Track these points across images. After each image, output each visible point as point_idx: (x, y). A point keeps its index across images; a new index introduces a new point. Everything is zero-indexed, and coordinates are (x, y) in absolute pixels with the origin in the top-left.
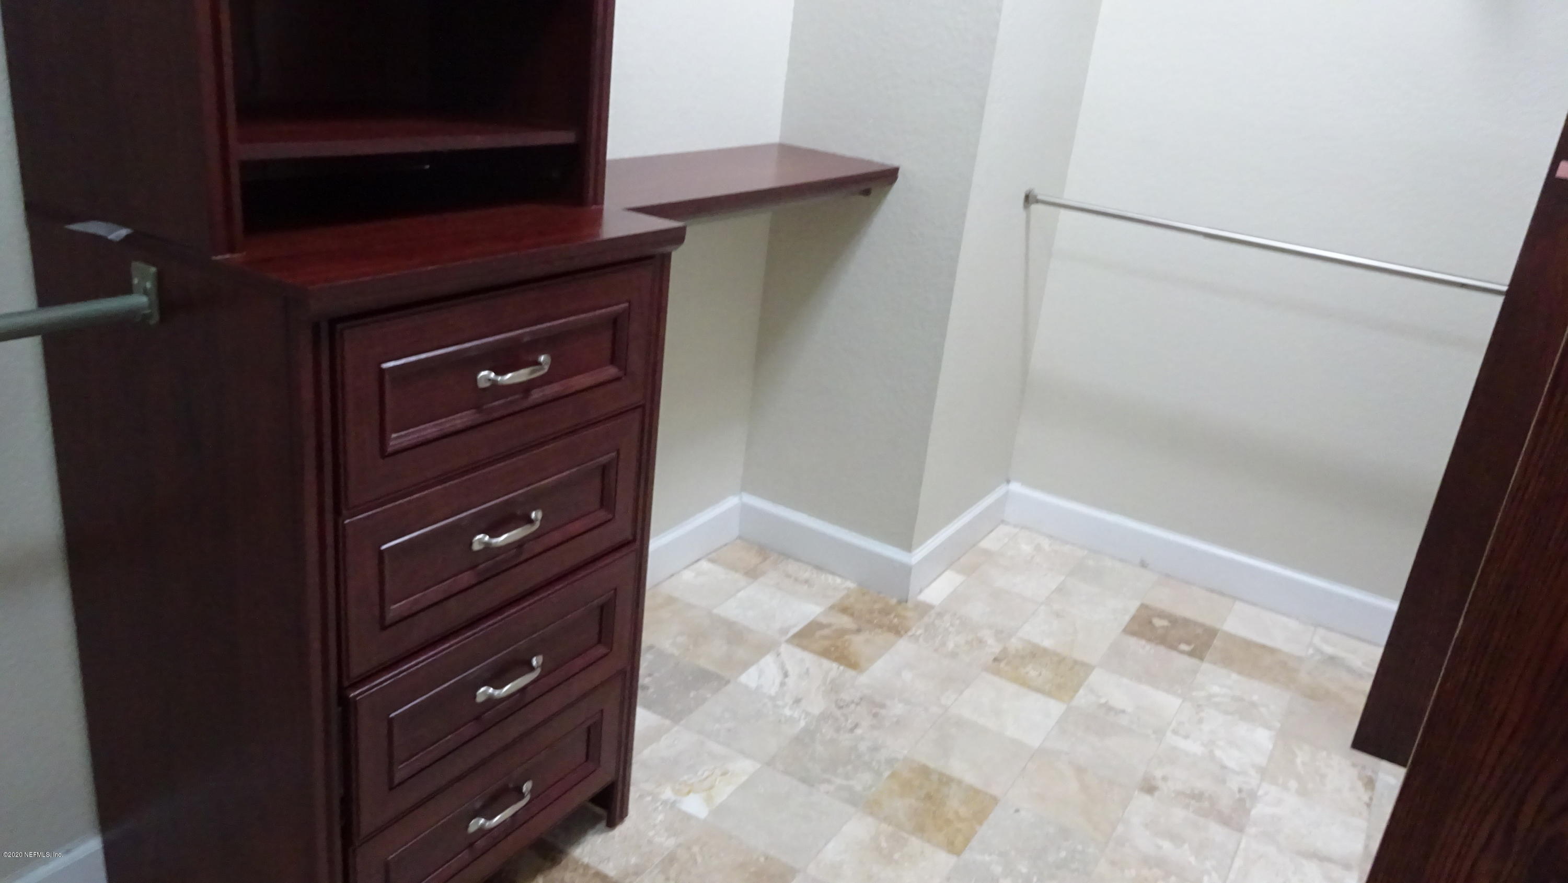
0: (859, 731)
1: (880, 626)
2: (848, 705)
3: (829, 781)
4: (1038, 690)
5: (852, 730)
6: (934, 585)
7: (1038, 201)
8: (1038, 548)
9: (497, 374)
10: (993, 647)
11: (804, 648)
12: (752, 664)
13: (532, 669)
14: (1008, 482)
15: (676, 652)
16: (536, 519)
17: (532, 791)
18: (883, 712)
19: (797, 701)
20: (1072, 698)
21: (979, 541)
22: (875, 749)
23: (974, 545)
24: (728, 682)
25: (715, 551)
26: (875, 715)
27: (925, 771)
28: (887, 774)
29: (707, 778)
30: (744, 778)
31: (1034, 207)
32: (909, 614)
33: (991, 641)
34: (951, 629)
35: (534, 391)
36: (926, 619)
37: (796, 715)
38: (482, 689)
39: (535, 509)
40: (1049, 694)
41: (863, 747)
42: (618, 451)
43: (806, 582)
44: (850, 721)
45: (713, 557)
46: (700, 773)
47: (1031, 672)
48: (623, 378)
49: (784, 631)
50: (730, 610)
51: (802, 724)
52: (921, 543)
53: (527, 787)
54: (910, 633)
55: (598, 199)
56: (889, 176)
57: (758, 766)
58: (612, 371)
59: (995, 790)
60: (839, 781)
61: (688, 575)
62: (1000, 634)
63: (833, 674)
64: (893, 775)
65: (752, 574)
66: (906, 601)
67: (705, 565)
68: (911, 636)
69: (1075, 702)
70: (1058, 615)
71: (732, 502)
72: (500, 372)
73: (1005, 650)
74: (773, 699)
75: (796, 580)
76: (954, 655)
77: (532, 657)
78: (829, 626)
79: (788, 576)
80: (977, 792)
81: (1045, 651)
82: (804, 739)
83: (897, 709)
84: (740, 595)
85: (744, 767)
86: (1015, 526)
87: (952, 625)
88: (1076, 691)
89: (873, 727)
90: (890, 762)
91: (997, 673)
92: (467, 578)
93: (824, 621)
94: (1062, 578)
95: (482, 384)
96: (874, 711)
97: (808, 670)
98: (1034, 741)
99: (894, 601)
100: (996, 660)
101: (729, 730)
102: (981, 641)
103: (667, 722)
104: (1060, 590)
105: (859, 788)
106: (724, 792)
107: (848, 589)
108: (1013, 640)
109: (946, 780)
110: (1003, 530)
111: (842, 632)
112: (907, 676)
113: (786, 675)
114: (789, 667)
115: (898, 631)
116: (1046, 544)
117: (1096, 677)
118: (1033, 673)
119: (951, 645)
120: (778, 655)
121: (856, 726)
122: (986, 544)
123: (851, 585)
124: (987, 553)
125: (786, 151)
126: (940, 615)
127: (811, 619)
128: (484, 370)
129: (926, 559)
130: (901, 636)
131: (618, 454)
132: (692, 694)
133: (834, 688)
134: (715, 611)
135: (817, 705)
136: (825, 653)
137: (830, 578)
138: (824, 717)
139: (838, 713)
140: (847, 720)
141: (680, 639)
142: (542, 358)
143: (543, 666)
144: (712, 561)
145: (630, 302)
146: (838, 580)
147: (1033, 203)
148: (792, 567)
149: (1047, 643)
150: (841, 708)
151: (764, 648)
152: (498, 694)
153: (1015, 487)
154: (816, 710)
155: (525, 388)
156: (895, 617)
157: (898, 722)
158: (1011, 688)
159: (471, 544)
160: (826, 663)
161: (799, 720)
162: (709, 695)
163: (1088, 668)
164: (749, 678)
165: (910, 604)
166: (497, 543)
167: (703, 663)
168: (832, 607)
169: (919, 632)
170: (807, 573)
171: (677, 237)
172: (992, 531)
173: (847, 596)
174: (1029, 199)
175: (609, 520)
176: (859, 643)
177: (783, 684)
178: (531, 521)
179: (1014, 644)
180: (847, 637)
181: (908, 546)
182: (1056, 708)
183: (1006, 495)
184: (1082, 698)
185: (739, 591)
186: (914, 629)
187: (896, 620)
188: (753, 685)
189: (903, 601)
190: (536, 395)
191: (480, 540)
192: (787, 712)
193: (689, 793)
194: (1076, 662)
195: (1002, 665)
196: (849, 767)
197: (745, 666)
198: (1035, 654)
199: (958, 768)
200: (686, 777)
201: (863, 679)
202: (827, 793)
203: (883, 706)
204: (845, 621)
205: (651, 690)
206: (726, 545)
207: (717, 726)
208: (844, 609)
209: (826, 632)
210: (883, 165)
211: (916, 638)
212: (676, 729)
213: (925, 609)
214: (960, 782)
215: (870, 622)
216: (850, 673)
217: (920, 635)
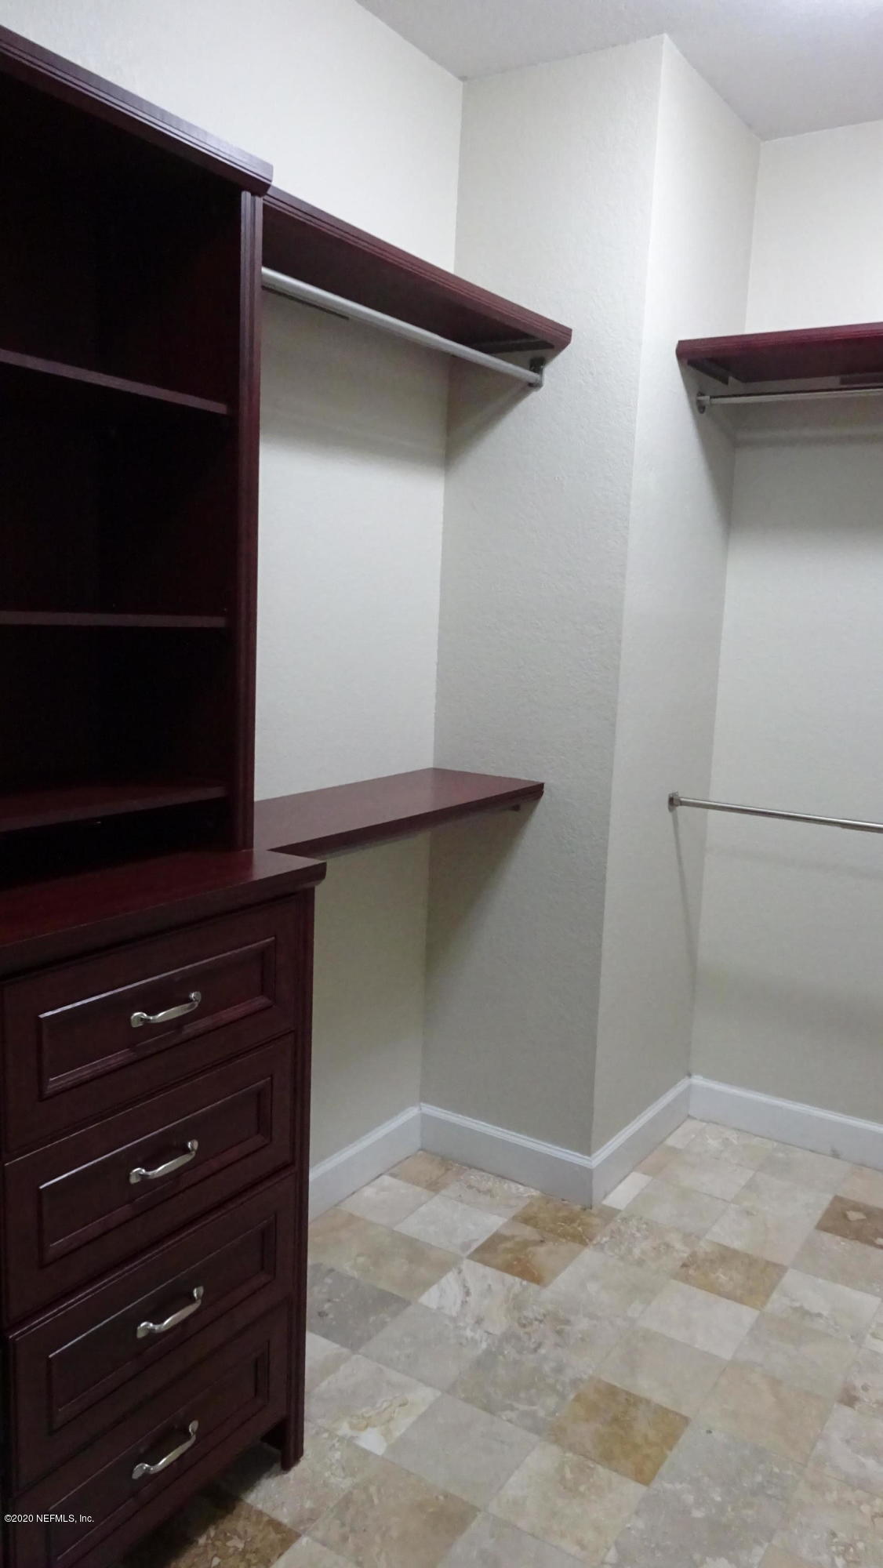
0: (543, 1351)
1: (564, 1235)
2: (531, 1324)
3: (512, 1409)
4: (728, 1296)
5: (535, 1350)
6: (621, 1187)
7: (682, 803)
8: (726, 1142)
9: (148, 1014)
10: (682, 1251)
11: (486, 1263)
12: (434, 1284)
13: (192, 1300)
14: (690, 1075)
15: (356, 1274)
16: (193, 1149)
17: (197, 1433)
18: (567, 1328)
19: (479, 1321)
20: (764, 1304)
21: (665, 1139)
22: (559, 1370)
23: (662, 1142)
24: (409, 1303)
25: (395, 1165)
26: (559, 1333)
27: (612, 1392)
28: (572, 1396)
29: (385, 1409)
30: (423, 1409)
31: (680, 809)
32: (596, 1221)
33: (678, 1246)
34: (638, 1235)
35: (185, 1026)
36: (612, 1226)
37: (477, 1337)
38: (143, 1324)
39: (190, 1140)
40: (740, 1300)
41: (547, 1368)
42: (272, 1076)
43: (489, 1192)
44: (533, 1340)
45: (395, 1170)
46: (378, 1405)
47: (721, 1277)
48: (274, 1006)
49: (465, 1246)
50: (411, 1227)
51: (484, 1346)
52: (601, 1144)
53: (193, 1427)
54: (595, 1242)
55: (248, 843)
56: (535, 791)
57: (439, 1394)
58: (261, 1001)
59: (684, 1411)
60: (523, 1407)
61: (369, 1192)
62: (688, 1237)
63: (517, 1289)
64: (578, 1399)
65: (434, 1187)
66: (591, 1208)
67: (387, 1180)
68: (595, 1245)
69: (769, 1307)
70: (748, 1213)
71: (412, 1112)
72: (153, 1012)
73: (693, 1255)
74: (454, 1320)
75: (479, 1191)
76: (640, 1263)
77: (193, 1289)
78: (513, 1237)
79: (470, 1187)
80: (666, 1411)
81: (735, 1253)
82: (484, 1363)
83: (582, 1324)
84: (423, 1209)
85: (423, 1396)
86: (702, 1121)
87: (638, 1230)
88: (768, 1296)
89: (557, 1345)
90: (575, 1382)
91: (686, 1279)
92: (122, 1212)
93: (507, 1232)
94: (751, 1173)
95: (135, 1024)
96: (558, 1328)
97: (490, 1286)
98: (726, 1354)
99: (578, 1208)
100: (684, 1265)
101: (408, 1356)
102: (668, 1246)
103: (345, 1351)
104: (751, 1186)
105: (542, 1414)
106: (402, 1425)
107: (532, 1196)
108: (702, 1243)
109: (633, 1400)
110: (689, 1125)
111: (526, 1244)
112: (592, 1287)
113: (468, 1293)
114: (470, 1284)
115: (582, 1239)
116: (733, 1137)
117: (791, 1278)
118: (723, 1278)
119: (637, 1252)
120: (460, 1272)
121: (540, 1345)
122: (670, 1142)
123: (535, 1193)
124: (673, 1150)
125: (440, 775)
126: (625, 1220)
127: (494, 1230)
128: (137, 1011)
129: (607, 1161)
130: (586, 1245)
131: (272, 1080)
132: (372, 1319)
133: (517, 1304)
134: (395, 1229)
135: (499, 1323)
136: (508, 1268)
137: (513, 1186)
138: (508, 1337)
139: (521, 1332)
140: (530, 1339)
141: (361, 1260)
142: (193, 995)
143: (204, 1298)
144: (393, 1175)
145: (275, 936)
146: (521, 1188)
147: (677, 806)
148: (474, 1177)
149: (737, 1245)
150: (524, 1326)
151: (444, 1266)
152: (160, 1328)
153: (698, 1080)
154: (498, 1330)
155: (177, 1024)
156: (579, 1226)
157: (582, 1340)
158: (701, 1295)
159: (128, 1177)
160: (509, 1278)
161: (481, 1341)
162: (388, 1319)
163: (781, 1269)
164: (430, 1298)
165: (594, 1211)
166: (153, 1174)
167: (383, 1285)
168: (514, 1218)
169: (605, 1239)
170: (490, 1183)
171: (318, 873)
172: (678, 1127)
173: (531, 1205)
174: (673, 802)
175: (266, 1145)
176: (541, 1255)
177: (464, 1303)
178: (186, 1151)
179: (703, 1247)
180: (530, 1249)
181: (587, 1150)
182: (748, 1315)
183: (690, 1087)
184: (777, 1303)
185: (421, 1205)
186: (599, 1238)
187: (580, 1229)
188: (433, 1305)
189: (587, 1208)
190: (189, 1030)
191: (138, 1174)
192: (469, 1333)
193: (367, 1427)
194: (768, 1263)
195: (691, 1272)
196: (533, 1391)
197: (427, 1285)
198: (726, 1256)
199: (646, 1386)
200: (364, 1410)
201: (547, 1294)
202: (510, 1421)
203: (567, 1322)
204: (528, 1232)
205: (331, 1316)
206: (407, 1158)
207: (397, 1352)
208: (526, 1219)
209: (509, 1245)
210: (529, 782)
211: (601, 1247)
212: (354, 1357)
213: (610, 1214)
214: (648, 1402)
215: (551, 1231)
216: (534, 1287)
217: (606, 1242)
